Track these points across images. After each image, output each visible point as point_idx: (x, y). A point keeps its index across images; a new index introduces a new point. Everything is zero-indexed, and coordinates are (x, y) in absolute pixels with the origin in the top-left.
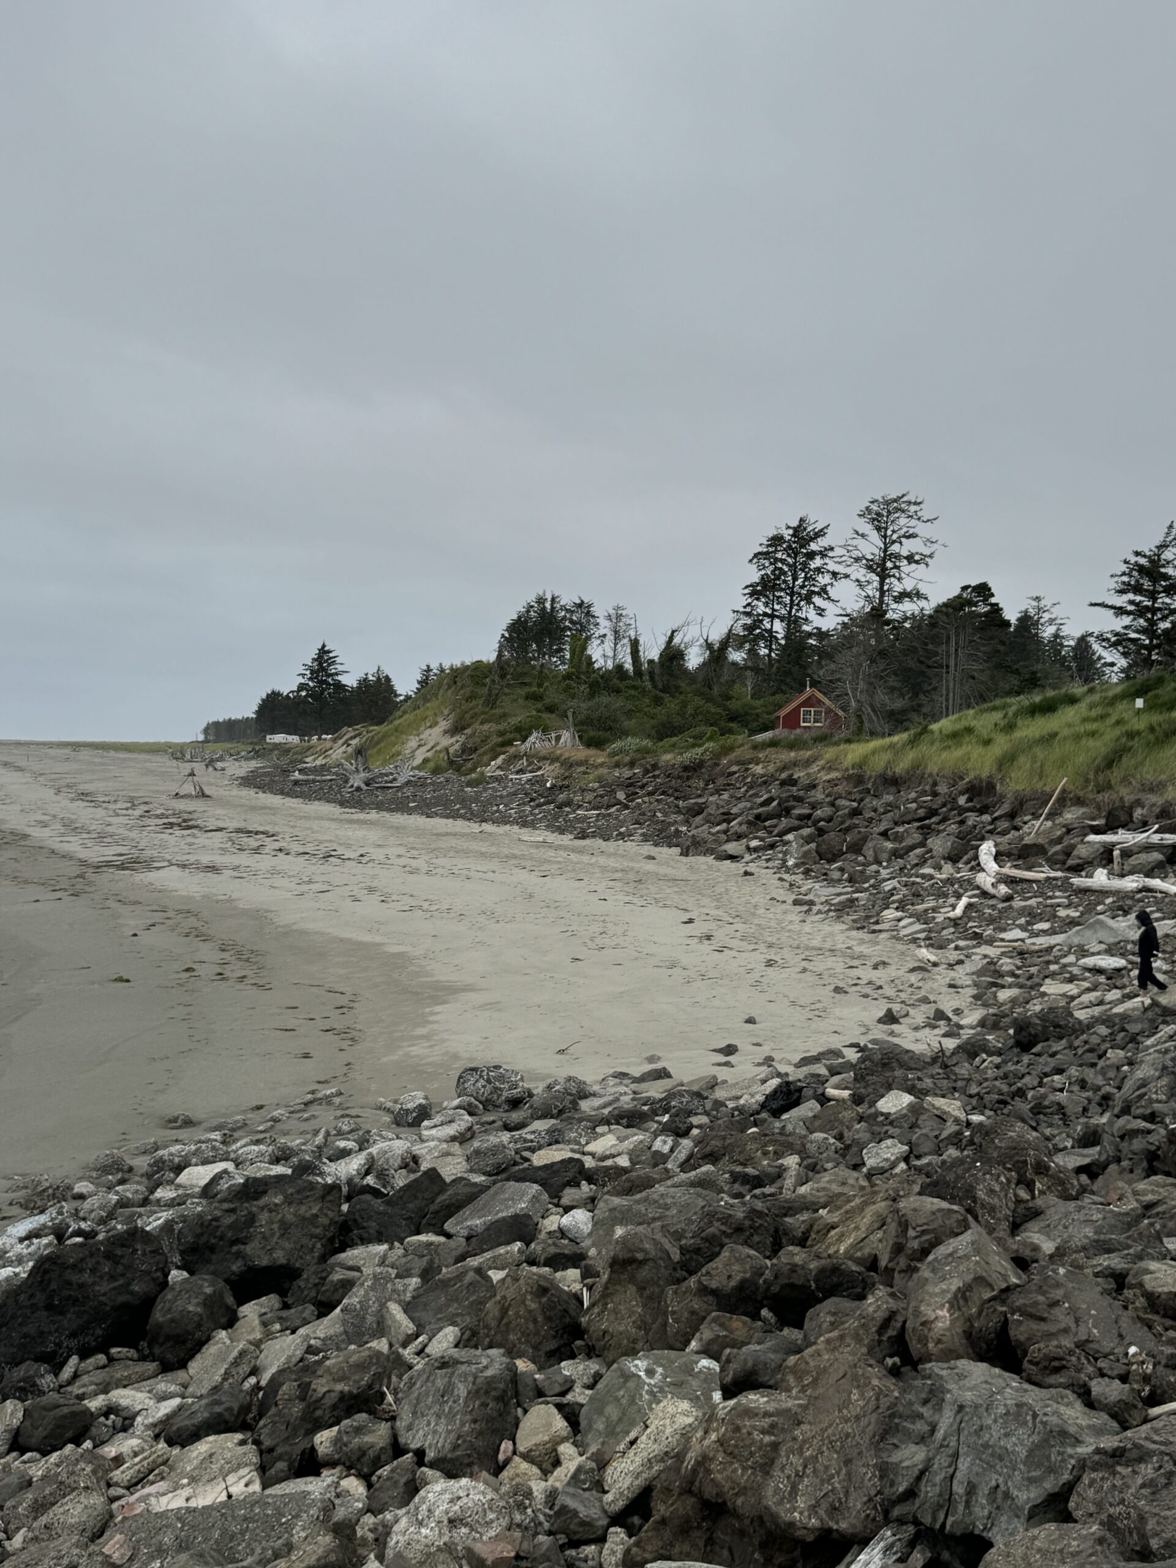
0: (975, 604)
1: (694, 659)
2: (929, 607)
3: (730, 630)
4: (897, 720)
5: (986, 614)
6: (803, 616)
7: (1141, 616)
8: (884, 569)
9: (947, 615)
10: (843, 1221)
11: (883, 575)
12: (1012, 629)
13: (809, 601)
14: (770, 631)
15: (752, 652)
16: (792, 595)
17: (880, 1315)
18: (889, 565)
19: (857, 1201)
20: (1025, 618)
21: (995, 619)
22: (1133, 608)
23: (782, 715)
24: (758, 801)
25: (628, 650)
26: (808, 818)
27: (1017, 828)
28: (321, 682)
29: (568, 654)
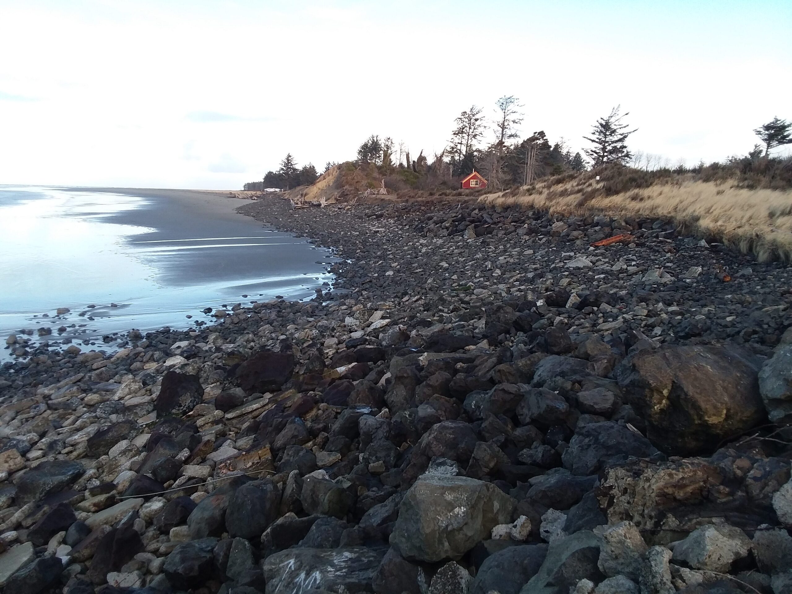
0: (539, 139)
1: (430, 161)
2: (520, 141)
3: (445, 149)
4: (506, 184)
5: (542, 144)
6: (473, 144)
7: (600, 144)
8: (504, 125)
9: (528, 144)
10: (480, 364)
11: (503, 127)
12: (552, 149)
13: (475, 138)
14: (460, 150)
15: (453, 158)
16: (468, 135)
18: (506, 124)
19: (486, 358)
20: (557, 146)
21: (546, 145)
22: (598, 140)
23: (463, 182)
24: (454, 215)
25: (405, 156)
26: (472, 222)
27: (550, 225)
28: (288, 168)
29: (382, 158)
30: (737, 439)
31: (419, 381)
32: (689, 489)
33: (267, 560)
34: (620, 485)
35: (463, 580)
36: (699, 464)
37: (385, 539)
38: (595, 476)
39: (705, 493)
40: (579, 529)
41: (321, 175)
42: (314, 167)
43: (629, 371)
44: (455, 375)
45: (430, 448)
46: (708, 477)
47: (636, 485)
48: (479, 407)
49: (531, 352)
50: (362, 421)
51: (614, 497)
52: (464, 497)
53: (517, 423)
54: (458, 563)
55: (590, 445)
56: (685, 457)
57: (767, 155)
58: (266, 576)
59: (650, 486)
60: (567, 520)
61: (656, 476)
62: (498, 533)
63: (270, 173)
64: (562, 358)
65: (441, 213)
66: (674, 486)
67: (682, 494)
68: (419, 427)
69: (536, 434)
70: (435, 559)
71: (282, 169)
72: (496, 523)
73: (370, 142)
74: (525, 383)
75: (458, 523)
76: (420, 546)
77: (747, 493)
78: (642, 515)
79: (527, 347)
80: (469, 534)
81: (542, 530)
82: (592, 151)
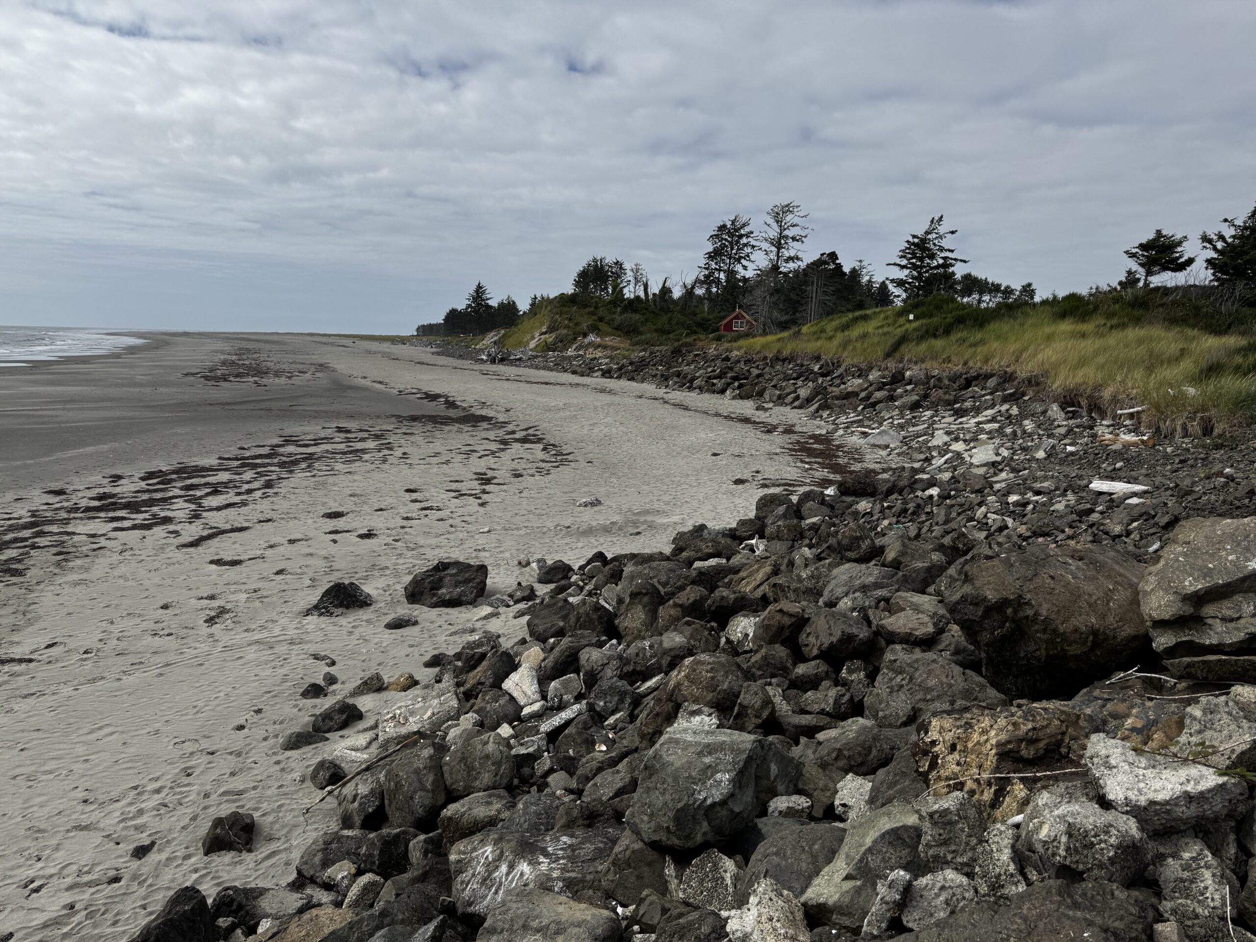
0: (829, 263)
1: (677, 293)
2: (803, 265)
3: (697, 278)
4: (783, 326)
5: (834, 269)
6: (736, 270)
7: (914, 270)
8: (780, 244)
9: (813, 269)
11: (779, 247)
12: (846, 277)
13: (739, 262)
14: (718, 279)
15: (708, 290)
16: (730, 258)
18: (782, 241)
20: (854, 271)
21: (838, 272)
22: (910, 266)
23: (724, 323)
24: (710, 370)
25: (642, 288)
26: (735, 379)
27: (844, 383)
28: (478, 304)
29: (610, 291)
30: (1108, 676)
31: (662, 600)
32: (1042, 745)
33: (454, 848)
34: (947, 738)
35: (728, 875)
36: (1055, 710)
37: (618, 816)
38: (912, 728)
39: (1064, 750)
40: (889, 801)
41: (524, 313)
42: (514, 303)
43: (958, 583)
44: (712, 591)
45: (680, 690)
46: (1067, 727)
47: (968, 739)
48: (747, 635)
49: (819, 558)
50: (584, 656)
51: (937, 756)
52: (729, 758)
53: (800, 657)
54: (720, 851)
55: (902, 686)
56: (1035, 700)
57: (1146, 284)
58: (452, 868)
59: (987, 741)
60: (872, 789)
61: (995, 727)
62: (776, 808)
63: (453, 311)
64: (864, 566)
65: (692, 367)
66: (1022, 741)
67: (1032, 753)
68: (663, 662)
69: (827, 673)
70: (690, 844)
71: (469, 306)
72: (774, 793)
73: (591, 266)
74: (809, 601)
75: (722, 794)
76: (668, 828)
78: (977, 781)
79: (814, 550)
80: (737, 810)
81: (837, 803)
82: (905, 281)
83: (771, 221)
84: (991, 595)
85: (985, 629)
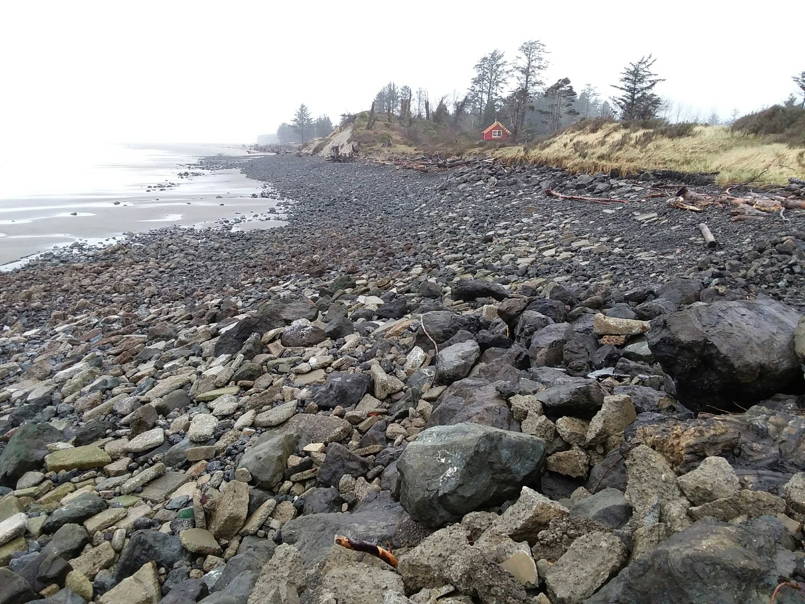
0: (564, 86)
1: (451, 110)
2: (545, 88)
3: (466, 97)
5: (567, 91)
6: (494, 91)
7: (629, 91)
8: (528, 72)
9: (552, 91)
11: (528, 74)
12: (578, 97)
13: (497, 85)
14: (481, 98)
15: (474, 108)
16: (490, 83)
17: (517, 353)
18: (530, 70)
20: (584, 94)
21: (571, 92)
22: (627, 88)
23: (485, 132)
25: (424, 106)
27: (576, 178)
28: (302, 118)
29: (399, 108)
32: (720, 446)
34: (648, 441)
36: (731, 422)
39: (736, 451)
40: (604, 487)
41: (336, 127)
42: (328, 118)
46: (739, 435)
47: (664, 442)
56: (716, 414)
59: (679, 443)
61: (685, 433)
63: (284, 124)
66: (705, 443)
71: (296, 120)
73: (387, 91)
77: (780, 451)
82: (622, 99)
83: (522, 54)
84: (685, 337)
85: (678, 363)
